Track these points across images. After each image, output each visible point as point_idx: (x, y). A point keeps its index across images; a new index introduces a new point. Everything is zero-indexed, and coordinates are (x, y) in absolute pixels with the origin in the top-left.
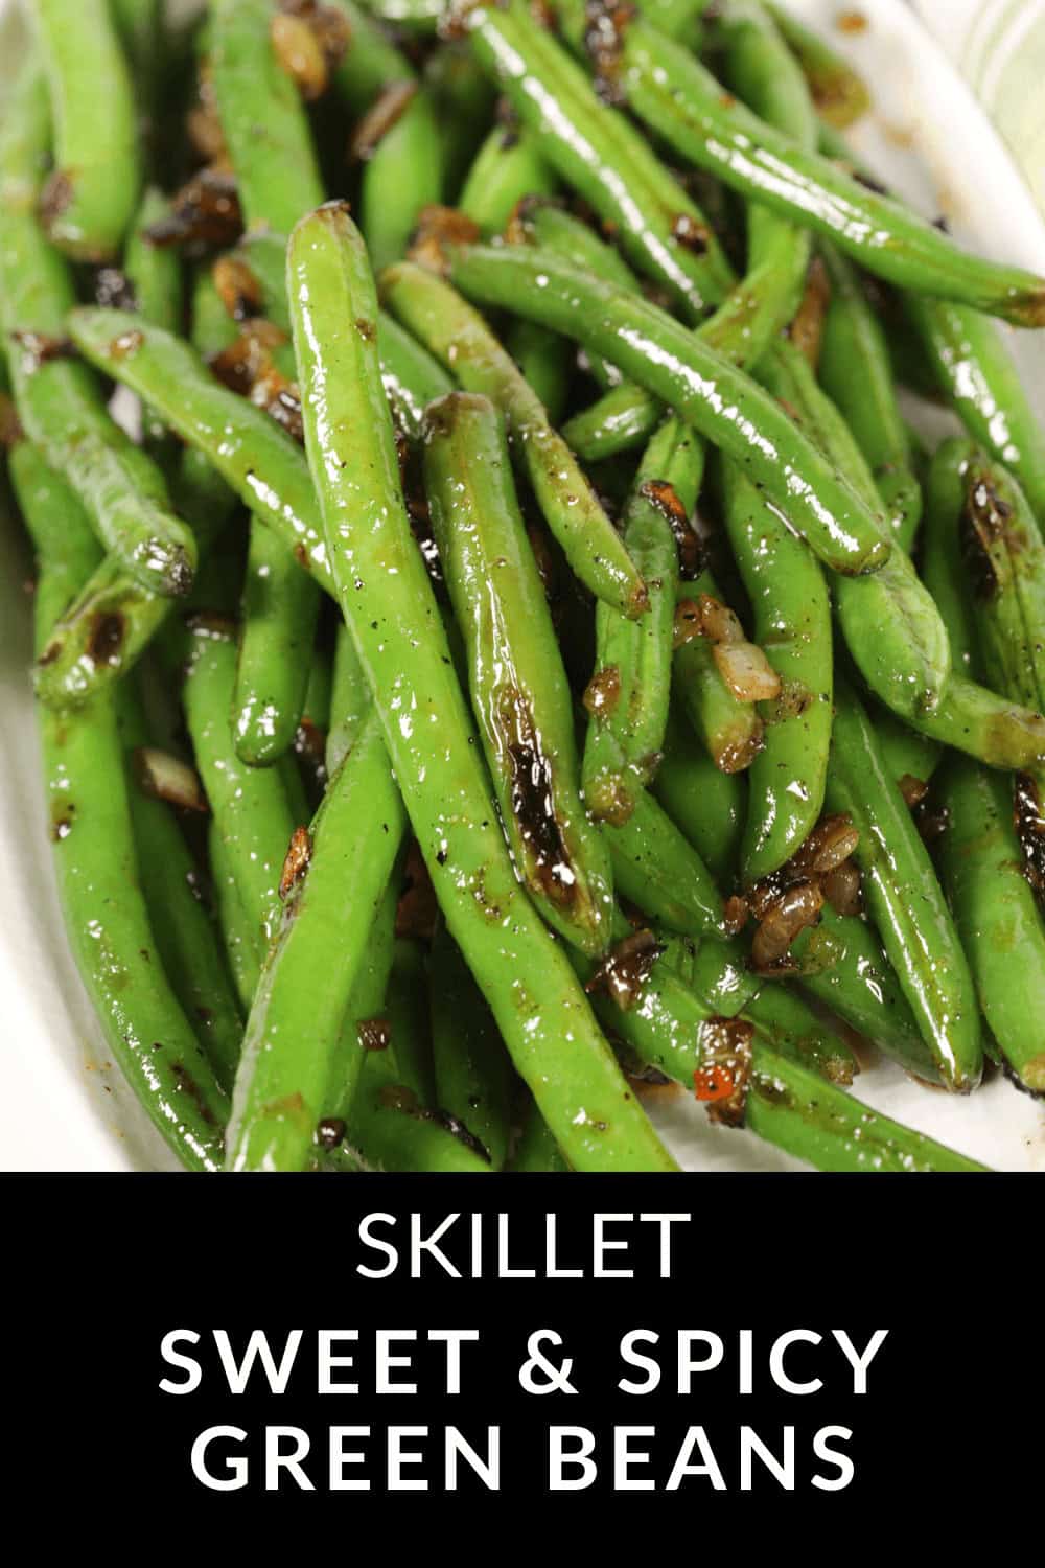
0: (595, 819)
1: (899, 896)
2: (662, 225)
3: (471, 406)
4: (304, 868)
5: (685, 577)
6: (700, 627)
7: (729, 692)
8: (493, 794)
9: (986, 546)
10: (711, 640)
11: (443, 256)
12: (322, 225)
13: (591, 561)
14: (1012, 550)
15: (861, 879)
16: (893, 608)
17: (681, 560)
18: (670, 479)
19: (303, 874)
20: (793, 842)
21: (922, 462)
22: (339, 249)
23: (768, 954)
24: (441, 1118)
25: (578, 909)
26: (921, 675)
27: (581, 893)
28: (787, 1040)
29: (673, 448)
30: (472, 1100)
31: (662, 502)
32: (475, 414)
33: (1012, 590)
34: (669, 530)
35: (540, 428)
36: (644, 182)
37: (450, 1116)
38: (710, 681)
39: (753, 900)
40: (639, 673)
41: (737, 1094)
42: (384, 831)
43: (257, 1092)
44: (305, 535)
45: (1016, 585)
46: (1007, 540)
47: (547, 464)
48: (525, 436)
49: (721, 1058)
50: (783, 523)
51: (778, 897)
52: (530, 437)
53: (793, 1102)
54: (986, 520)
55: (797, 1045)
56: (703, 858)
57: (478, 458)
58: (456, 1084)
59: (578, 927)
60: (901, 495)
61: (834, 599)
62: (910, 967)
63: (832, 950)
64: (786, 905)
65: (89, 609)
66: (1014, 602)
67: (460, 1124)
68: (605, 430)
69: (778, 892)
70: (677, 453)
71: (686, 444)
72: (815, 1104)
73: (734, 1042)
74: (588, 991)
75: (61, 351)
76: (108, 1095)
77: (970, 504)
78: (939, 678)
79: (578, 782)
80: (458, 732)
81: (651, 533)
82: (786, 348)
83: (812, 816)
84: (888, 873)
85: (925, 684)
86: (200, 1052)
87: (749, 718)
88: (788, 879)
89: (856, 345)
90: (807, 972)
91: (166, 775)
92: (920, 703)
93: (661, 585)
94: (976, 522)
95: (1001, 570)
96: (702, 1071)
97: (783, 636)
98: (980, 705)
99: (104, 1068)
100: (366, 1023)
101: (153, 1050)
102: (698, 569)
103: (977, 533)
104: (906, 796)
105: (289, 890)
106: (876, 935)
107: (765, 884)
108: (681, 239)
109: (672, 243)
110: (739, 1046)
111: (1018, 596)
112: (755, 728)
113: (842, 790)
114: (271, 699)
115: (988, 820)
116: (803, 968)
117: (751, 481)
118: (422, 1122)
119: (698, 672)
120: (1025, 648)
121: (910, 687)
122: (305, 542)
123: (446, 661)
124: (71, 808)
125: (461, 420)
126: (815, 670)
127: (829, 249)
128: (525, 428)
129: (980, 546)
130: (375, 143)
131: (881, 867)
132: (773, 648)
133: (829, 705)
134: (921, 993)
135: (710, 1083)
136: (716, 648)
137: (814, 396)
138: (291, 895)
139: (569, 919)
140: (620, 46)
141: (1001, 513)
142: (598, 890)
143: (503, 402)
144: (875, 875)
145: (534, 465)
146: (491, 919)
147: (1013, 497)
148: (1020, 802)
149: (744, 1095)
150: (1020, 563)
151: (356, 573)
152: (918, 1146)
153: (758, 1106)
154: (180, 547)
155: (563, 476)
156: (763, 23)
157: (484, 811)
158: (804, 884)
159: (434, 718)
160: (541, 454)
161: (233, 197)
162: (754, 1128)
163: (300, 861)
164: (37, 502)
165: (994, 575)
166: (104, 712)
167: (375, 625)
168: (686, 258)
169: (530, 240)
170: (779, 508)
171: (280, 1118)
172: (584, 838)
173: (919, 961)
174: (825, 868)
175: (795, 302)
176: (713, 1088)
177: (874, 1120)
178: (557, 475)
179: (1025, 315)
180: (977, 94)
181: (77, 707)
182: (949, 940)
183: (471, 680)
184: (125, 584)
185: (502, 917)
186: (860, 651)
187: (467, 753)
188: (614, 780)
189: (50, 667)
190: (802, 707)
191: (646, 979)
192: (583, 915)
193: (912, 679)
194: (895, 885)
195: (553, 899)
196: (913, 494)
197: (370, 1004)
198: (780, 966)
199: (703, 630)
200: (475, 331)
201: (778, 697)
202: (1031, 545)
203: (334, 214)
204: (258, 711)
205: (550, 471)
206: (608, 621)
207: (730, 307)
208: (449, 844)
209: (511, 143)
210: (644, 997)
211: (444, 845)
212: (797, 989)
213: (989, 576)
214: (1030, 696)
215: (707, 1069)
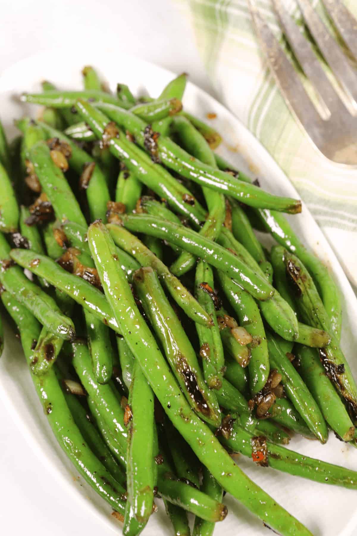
0: (211, 389)
1: (296, 391)
2: (180, 198)
3: (148, 272)
4: (131, 417)
5: (217, 309)
6: (225, 324)
7: (239, 343)
8: (179, 385)
9: (296, 281)
10: (230, 328)
11: (120, 219)
12: (96, 228)
13: (194, 314)
14: (303, 281)
15: (284, 387)
16: (279, 310)
17: (215, 305)
18: (206, 281)
19: (131, 419)
20: (264, 381)
21: (268, 255)
22: (103, 235)
23: (262, 413)
24: (184, 480)
25: (211, 416)
26: (293, 329)
27: (211, 410)
28: (270, 435)
29: (204, 271)
30: (187, 471)
31: (206, 289)
32: (149, 274)
33: (306, 293)
34: (210, 298)
35: (168, 274)
36: (172, 185)
37: (186, 479)
38: (232, 340)
39: (256, 400)
40: (214, 343)
41: (265, 458)
42: (150, 401)
43: (136, 488)
44: (106, 316)
45: (307, 291)
46: (301, 278)
47: (173, 285)
48: (164, 277)
49: (258, 449)
50: (241, 288)
51: (263, 398)
52: (165, 277)
53: (281, 458)
54: (294, 273)
55: (273, 436)
56: (238, 390)
57: (154, 287)
58: (182, 467)
59: (212, 420)
60: (267, 269)
61: (259, 307)
62: (303, 411)
63: (280, 410)
64: (266, 399)
65: (43, 345)
66: (307, 297)
67: (189, 481)
68: (182, 268)
69: (263, 396)
70: (206, 272)
71: (207, 269)
72: (287, 457)
73: (261, 444)
74: (216, 435)
75: (12, 264)
76: (82, 487)
77: (288, 269)
78: (297, 328)
79: (204, 378)
80: (166, 369)
81: (206, 300)
82: (225, 229)
83: (268, 373)
84: (291, 385)
85: (294, 332)
86: (107, 471)
87: (246, 350)
88: (265, 392)
89: (241, 222)
90: (273, 416)
91: (73, 387)
92: (294, 337)
93: (213, 315)
94: (291, 274)
95: (302, 288)
96: (254, 453)
97: (248, 322)
98: (307, 330)
99: (78, 478)
100: (156, 457)
101: (94, 474)
102: (220, 307)
103: (292, 278)
104: (290, 359)
105: (128, 424)
106: (290, 402)
107: (258, 395)
108: (186, 201)
109: (183, 202)
110: (263, 445)
111: (308, 295)
112: (249, 353)
113: (273, 362)
114: (104, 364)
115: (312, 361)
116: (272, 415)
117: (229, 276)
118: (177, 482)
119: (228, 338)
120: (313, 310)
121: (291, 333)
122: (106, 318)
123: (158, 349)
124: (50, 404)
125: (146, 276)
126: (260, 331)
127: (229, 198)
128: (163, 274)
129: (294, 282)
130: (87, 184)
131: (289, 383)
132: (247, 326)
133: (266, 340)
134: (308, 418)
135: (257, 457)
136: (232, 330)
137: (235, 242)
138: (129, 425)
139: (209, 418)
140: (156, 146)
141: (298, 270)
142: (215, 408)
143: (154, 267)
144: (288, 386)
145: (168, 285)
146: (187, 422)
147: (299, 264)
148: (321, 355)
149: (267, 458)
150: (306, 285)
151: (128, 329)
152: (319, 464)
153: (271, 460)
154: (70, 326)
155: (179, 288)
156: (187, 122)
157: (178, 391)
158: (270, 393)
159: (159, 368)
160: (170, 282)
161: (51, 208)
162: (271, 466)
163: (129, 415)
164: (14, 310)
165: (300, 290)
166: (52, 373)
167: (137, 344)
168: (188, 206)
169: (145, 211)
170: (239, 284)
171: (144, 494)
172: (209, 395)
173: (306, 408)
174: (274, 387)
175: (224, 216)
176: (258, 458)
177: (305, 459)
178: (177, 288)
179: (293, 211)
180: (255, 135)
181: (45, 373)
182: (313, 402)
183: (166, 353)
184: (51, 335)
185: (190, 421)
186: (272, 323)
187: (169, 374)
188: (215, 378)
189: (36, 365)
190: (259, 343)
191: (232, 430)
192: (213, 417)
193: (290, 331)
194: (294, 388)
195: (204, 414)
196: (270, 268)
197: (157, 451)
198: (265, 416)
199: (227, 325)
200: (138, 244)
201: (252, 342)
202: (308, 278)
203: (99, 224)
204: (101, 369)
205: (174, 287)
206: (201, 330)
207: (209, 223)
208: (170, 403)
209: (127, 176)
210: (233, 435)
211: (169, 403)
212: (271, 421)
213: (299, 290)
214: (318, 324)
215: (255, 453)
